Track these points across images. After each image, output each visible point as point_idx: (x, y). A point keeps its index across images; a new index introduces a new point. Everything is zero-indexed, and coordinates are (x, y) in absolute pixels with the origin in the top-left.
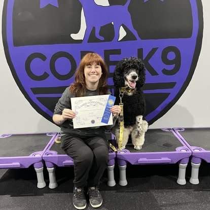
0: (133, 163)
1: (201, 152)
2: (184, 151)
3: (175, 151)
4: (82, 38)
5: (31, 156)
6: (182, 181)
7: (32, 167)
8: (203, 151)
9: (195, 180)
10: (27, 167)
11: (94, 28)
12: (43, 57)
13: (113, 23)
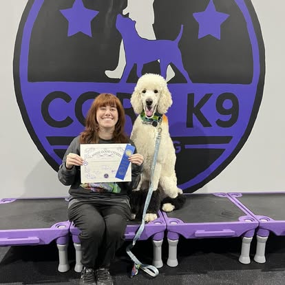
0: (187, 237)
1: (269, 222)
2: (249, 221)
3: (238, 221)
4: (120, 77)
5: (54, 227)
6: (245, 259)
7: (54, 243)
8: (272, 221)
9: (261, 258)
10: (47, 242)
11: (135, 65)
12: (67, 98)
13: (159, 61)
